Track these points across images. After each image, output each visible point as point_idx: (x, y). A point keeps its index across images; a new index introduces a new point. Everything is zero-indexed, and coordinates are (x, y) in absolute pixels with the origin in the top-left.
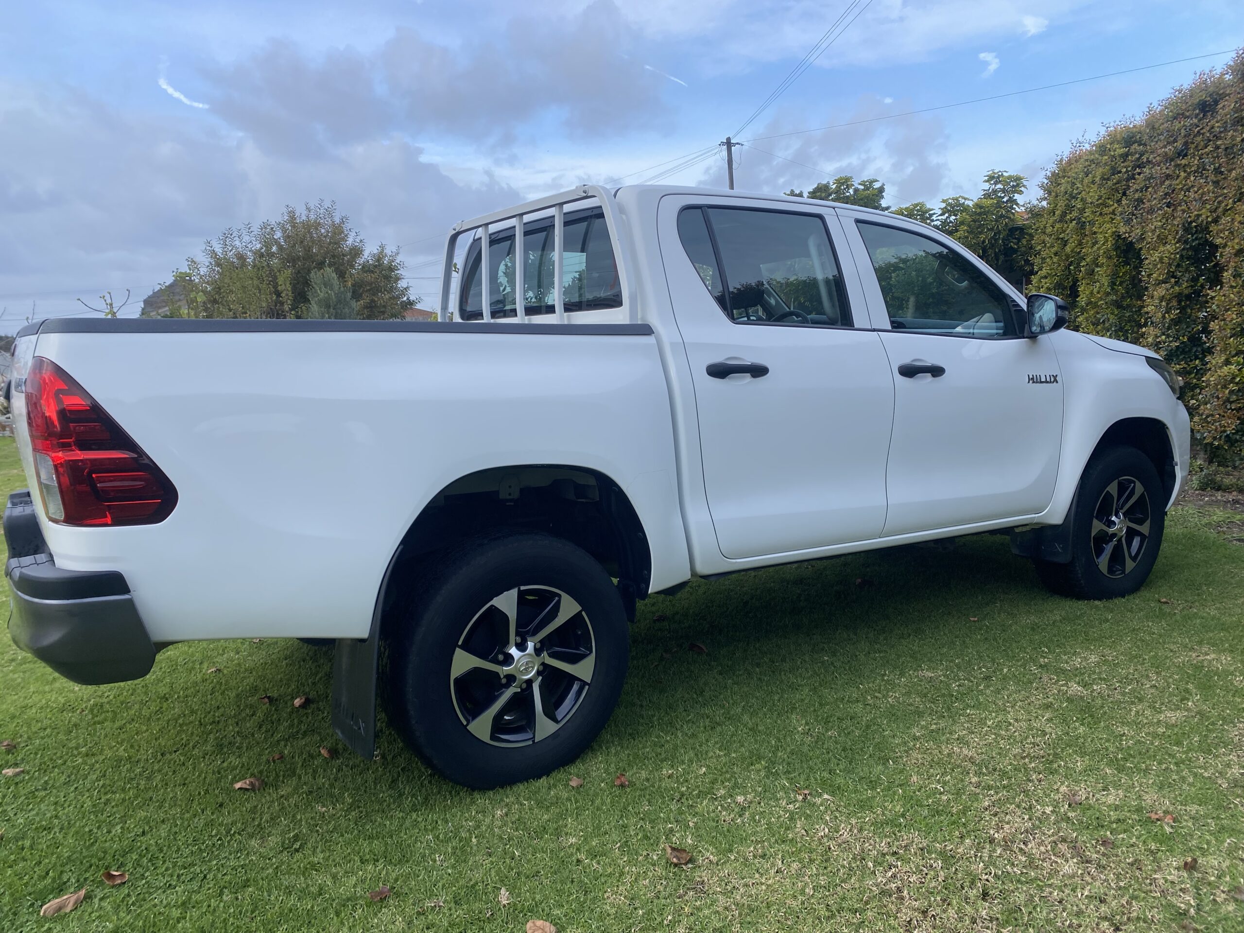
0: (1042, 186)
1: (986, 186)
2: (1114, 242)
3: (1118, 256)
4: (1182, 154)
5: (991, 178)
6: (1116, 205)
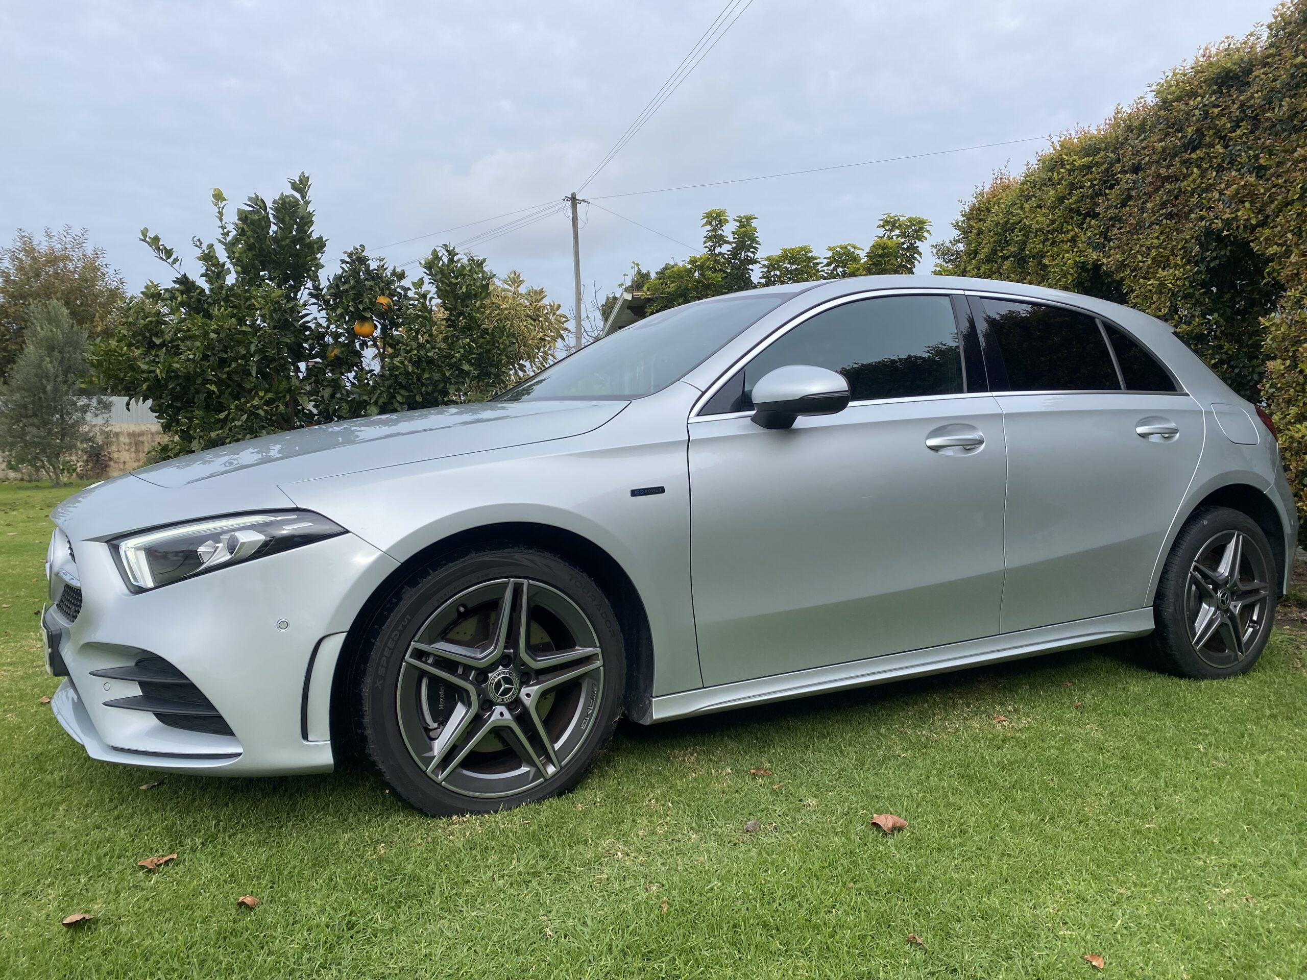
0: (957, 226)
1: (881, 232)
5: (886, 222)
6: (1076, 230)
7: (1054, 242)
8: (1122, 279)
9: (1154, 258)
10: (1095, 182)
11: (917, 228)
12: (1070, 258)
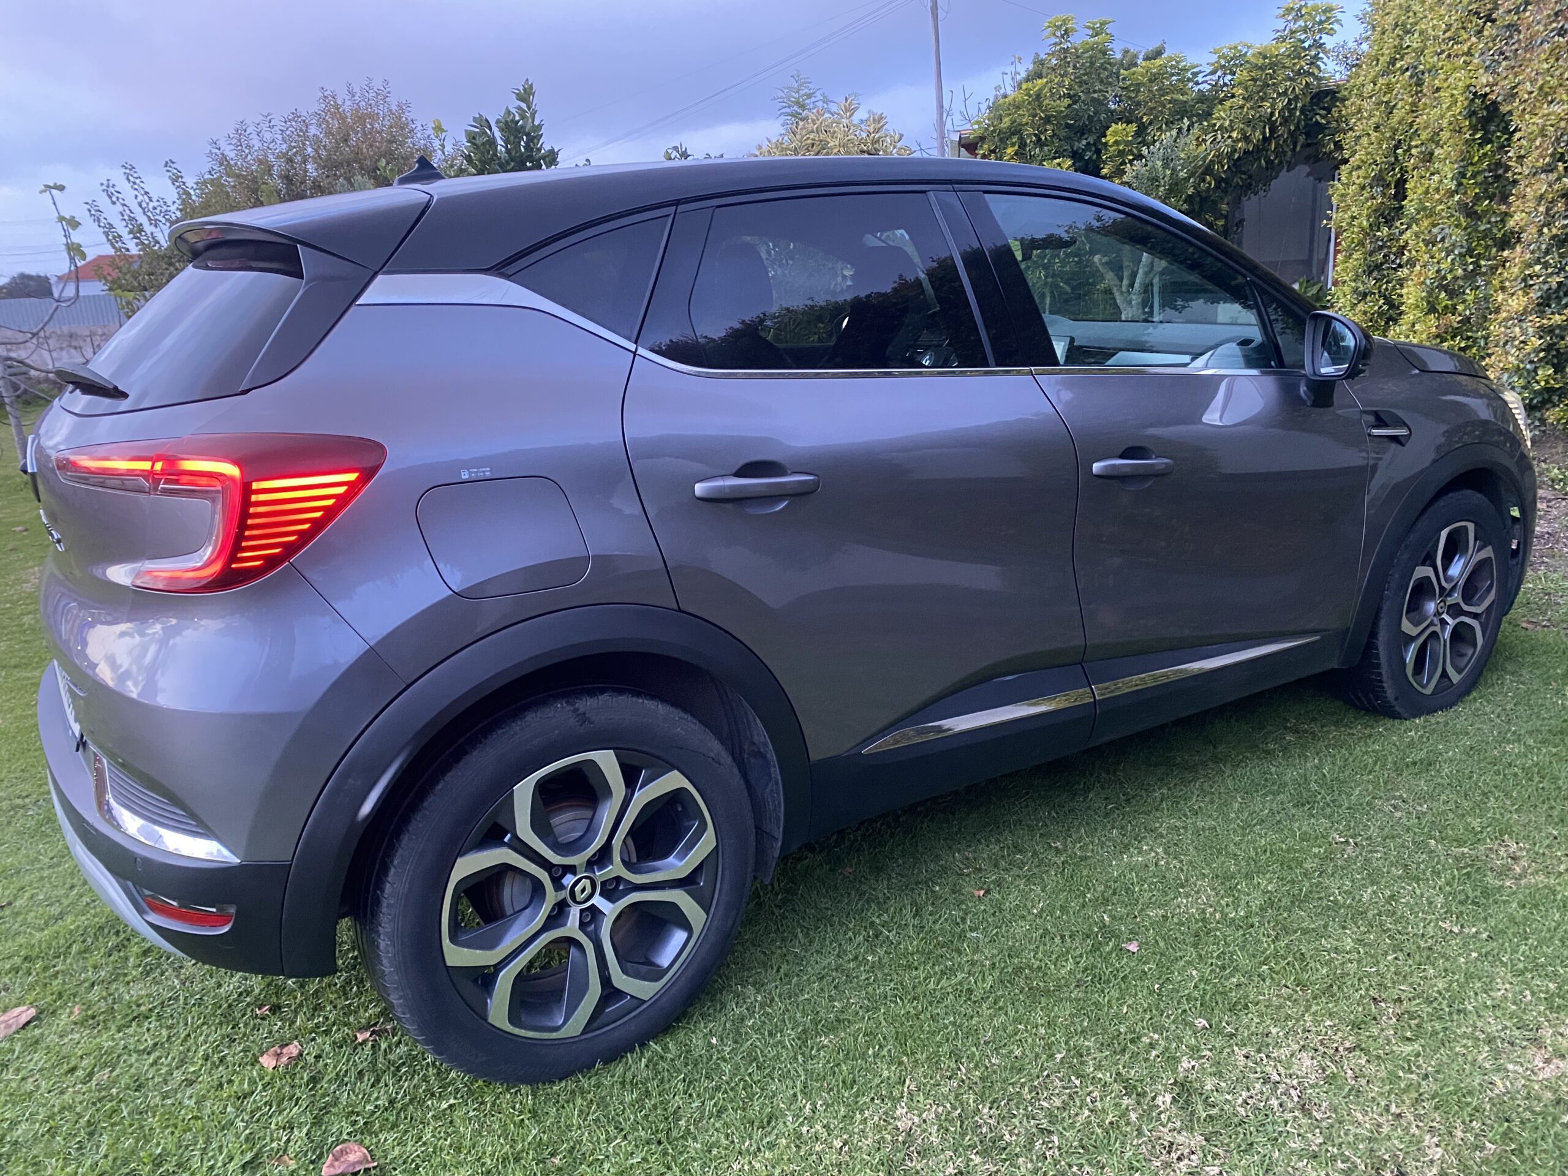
0: (1363, 19)
2: (1466, 103)
3: (1474, 129)
5: (1288, 10)
6: (1474, 39)
7: (1449, 56)
8: (1510, 113)
9: (1541, 88)
11: (1323, 18)
12: (1460, 78)
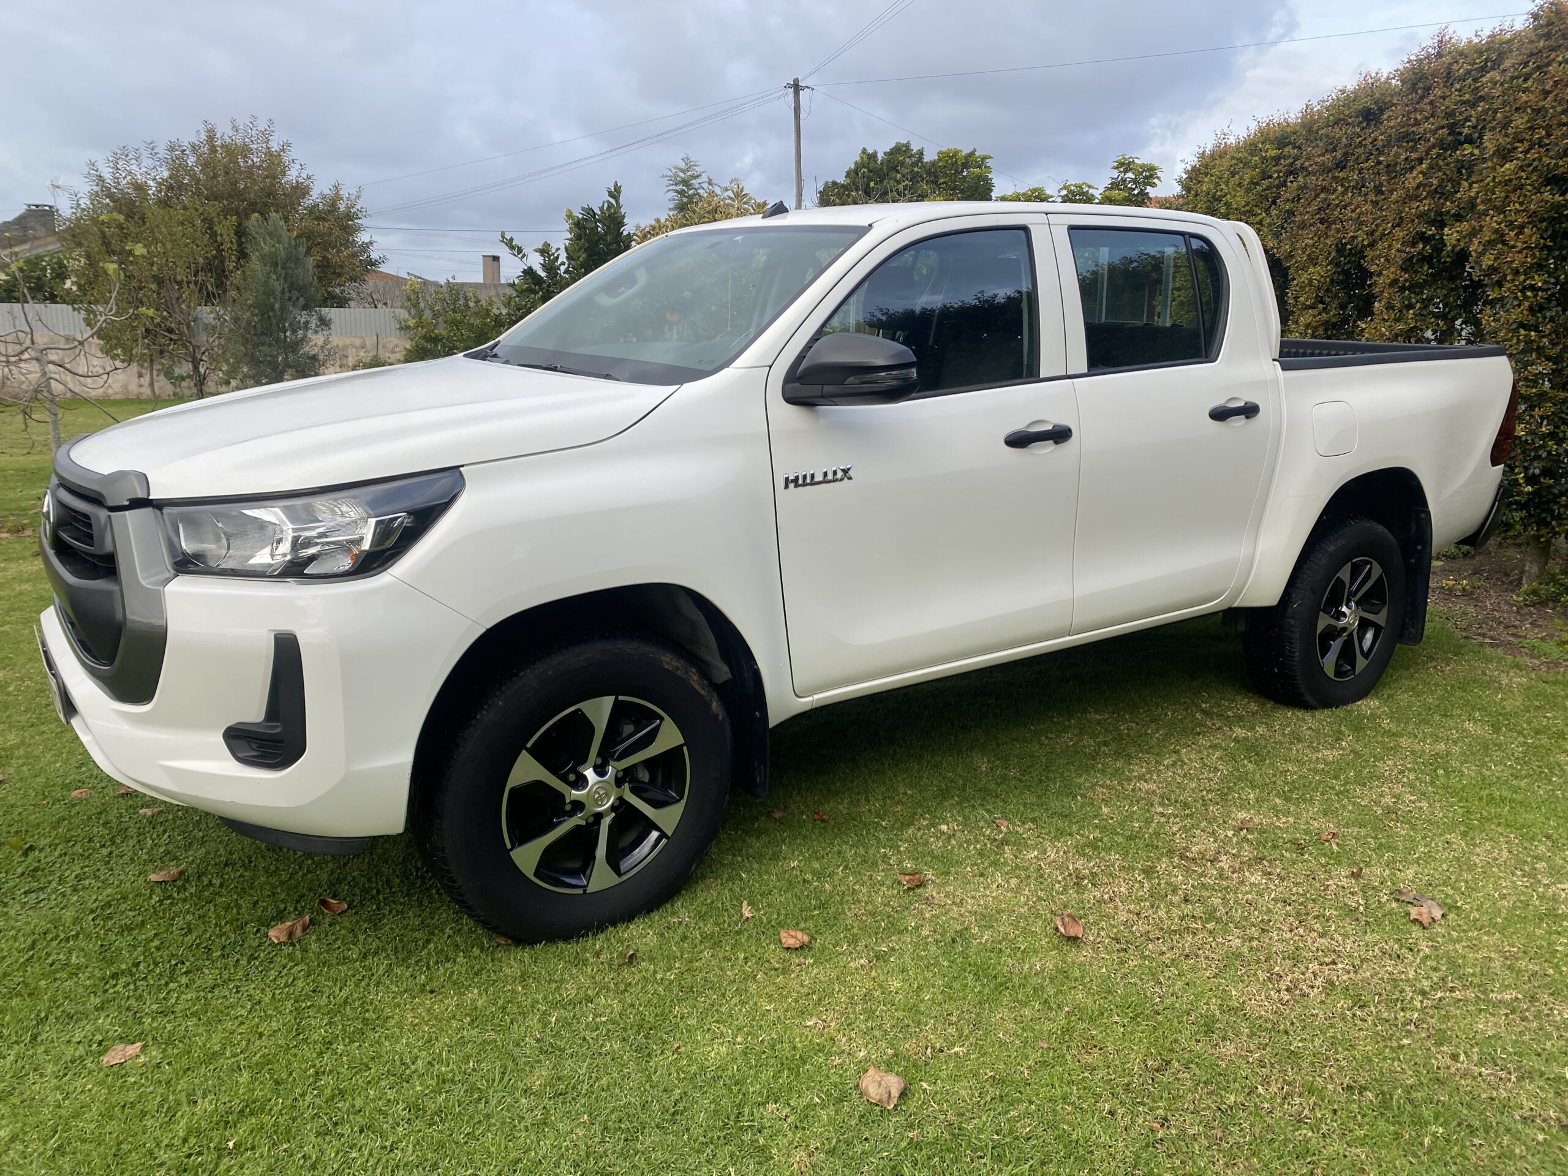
0: (1180, 182)
1: (1115, 173)
4: (1341, 165)
5: (1122, 164)
6: (1264, 215)
8: (1289, 268)
9: (1309, 255)
10: (1281, 174)
11: (1148, 174)
